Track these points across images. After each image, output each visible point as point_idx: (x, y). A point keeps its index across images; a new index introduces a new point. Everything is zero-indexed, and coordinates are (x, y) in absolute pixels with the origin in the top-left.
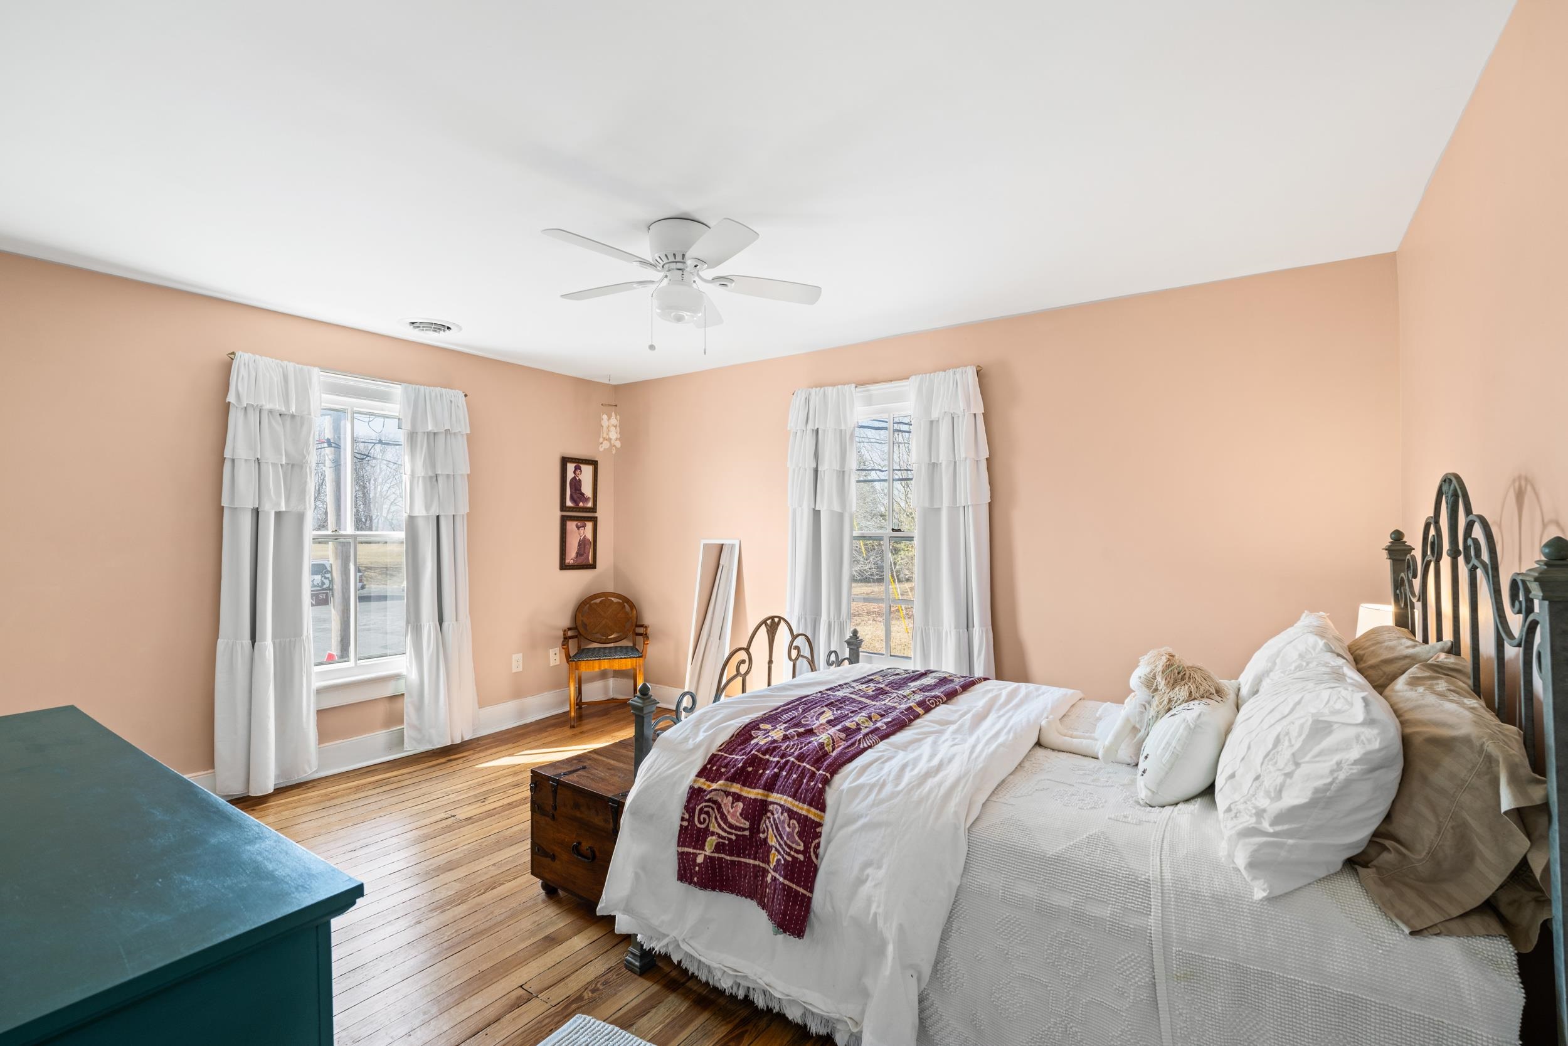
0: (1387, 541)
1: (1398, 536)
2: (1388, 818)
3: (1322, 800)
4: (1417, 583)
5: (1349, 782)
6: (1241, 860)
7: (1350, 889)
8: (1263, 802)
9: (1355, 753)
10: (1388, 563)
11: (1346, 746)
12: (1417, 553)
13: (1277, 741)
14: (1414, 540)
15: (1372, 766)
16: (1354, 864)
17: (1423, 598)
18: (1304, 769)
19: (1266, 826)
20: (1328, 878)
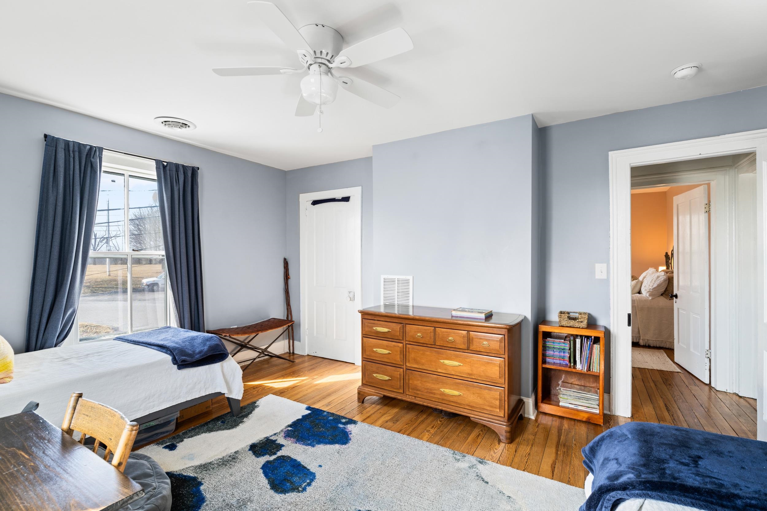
0: (665, 254)
1: (667, 253)
2: (666, 288)
3: (659, 286)
4: (670, 261)
5: (662, 283)
6: (648, 295)
7: (662, 297)
8: (650, 288)
9: (663, 279)
10: (665, 258)
11: (662, 279)
12: (670, 256)
13: (652, 280)
14: (670, 254)
15: (665, 280)
16: (662, 295)
17: (671, 264)
18: (656, 282)
19: (651, 290)
20: (659, 296)
